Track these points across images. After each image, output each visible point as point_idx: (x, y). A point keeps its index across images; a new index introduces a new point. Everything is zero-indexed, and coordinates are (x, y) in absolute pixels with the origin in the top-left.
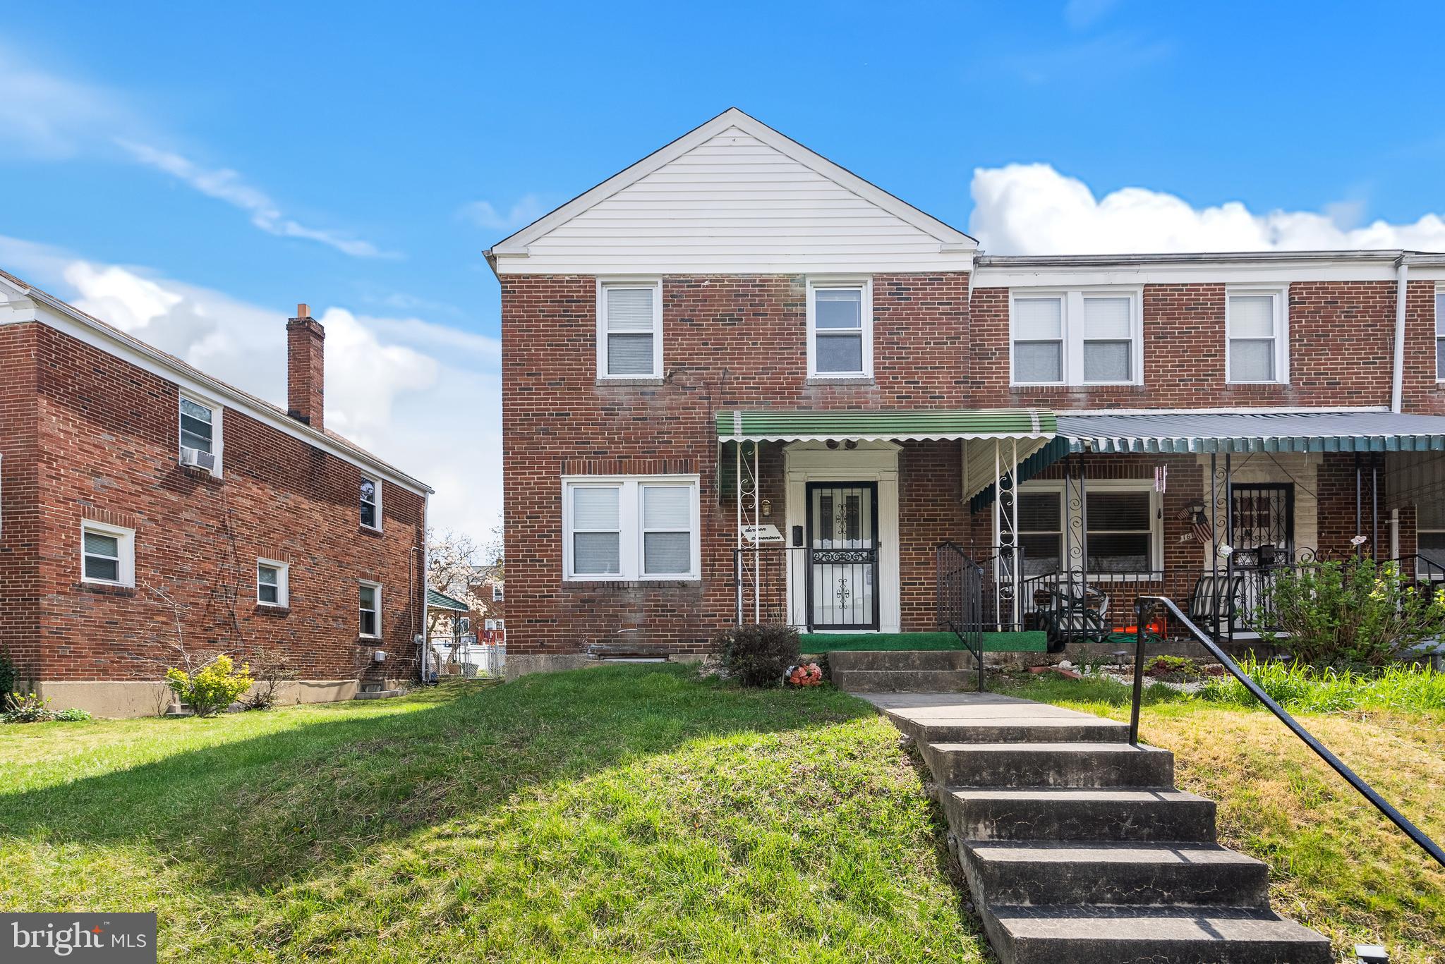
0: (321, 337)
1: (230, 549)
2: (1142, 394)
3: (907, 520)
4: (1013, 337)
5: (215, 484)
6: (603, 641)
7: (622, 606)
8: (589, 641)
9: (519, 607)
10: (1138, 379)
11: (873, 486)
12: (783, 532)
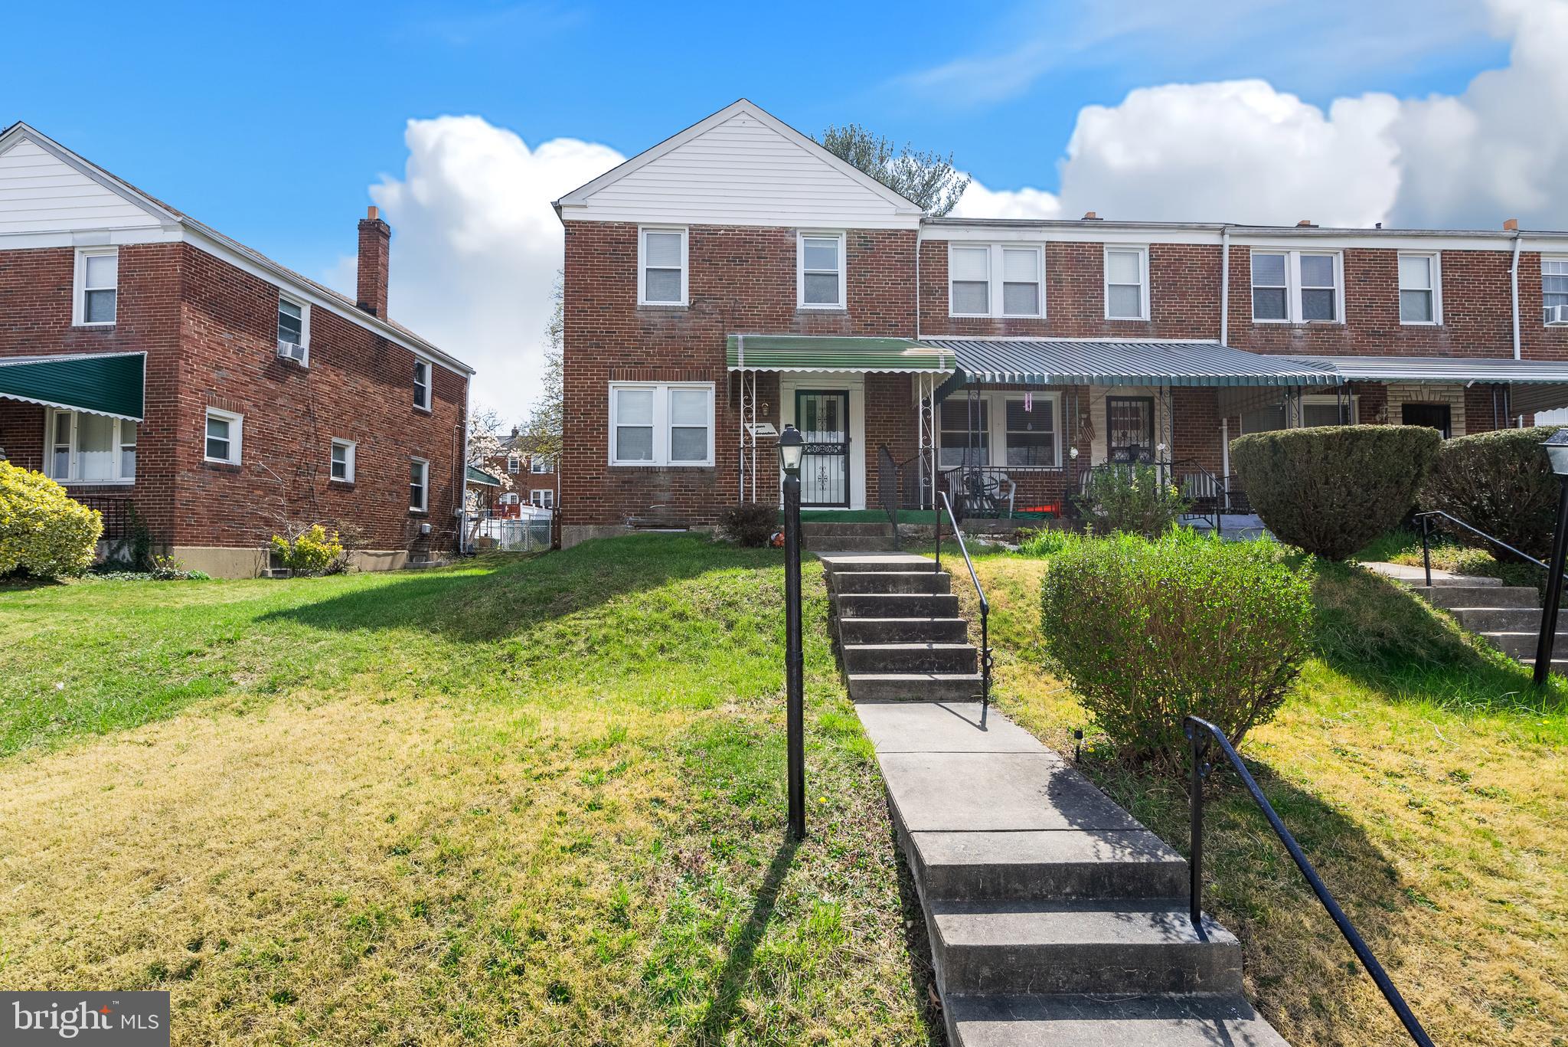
0: (387, 236)
1: (312, 430)
2: (1045, 325)
3: (870, 421)
4: (951, 279)
5: (302, 372)
6: (639, 515)
7: (654, 486)
8: (628, 514)
10: (1043, 314)
11: (845, 394)
12: (777, 429)
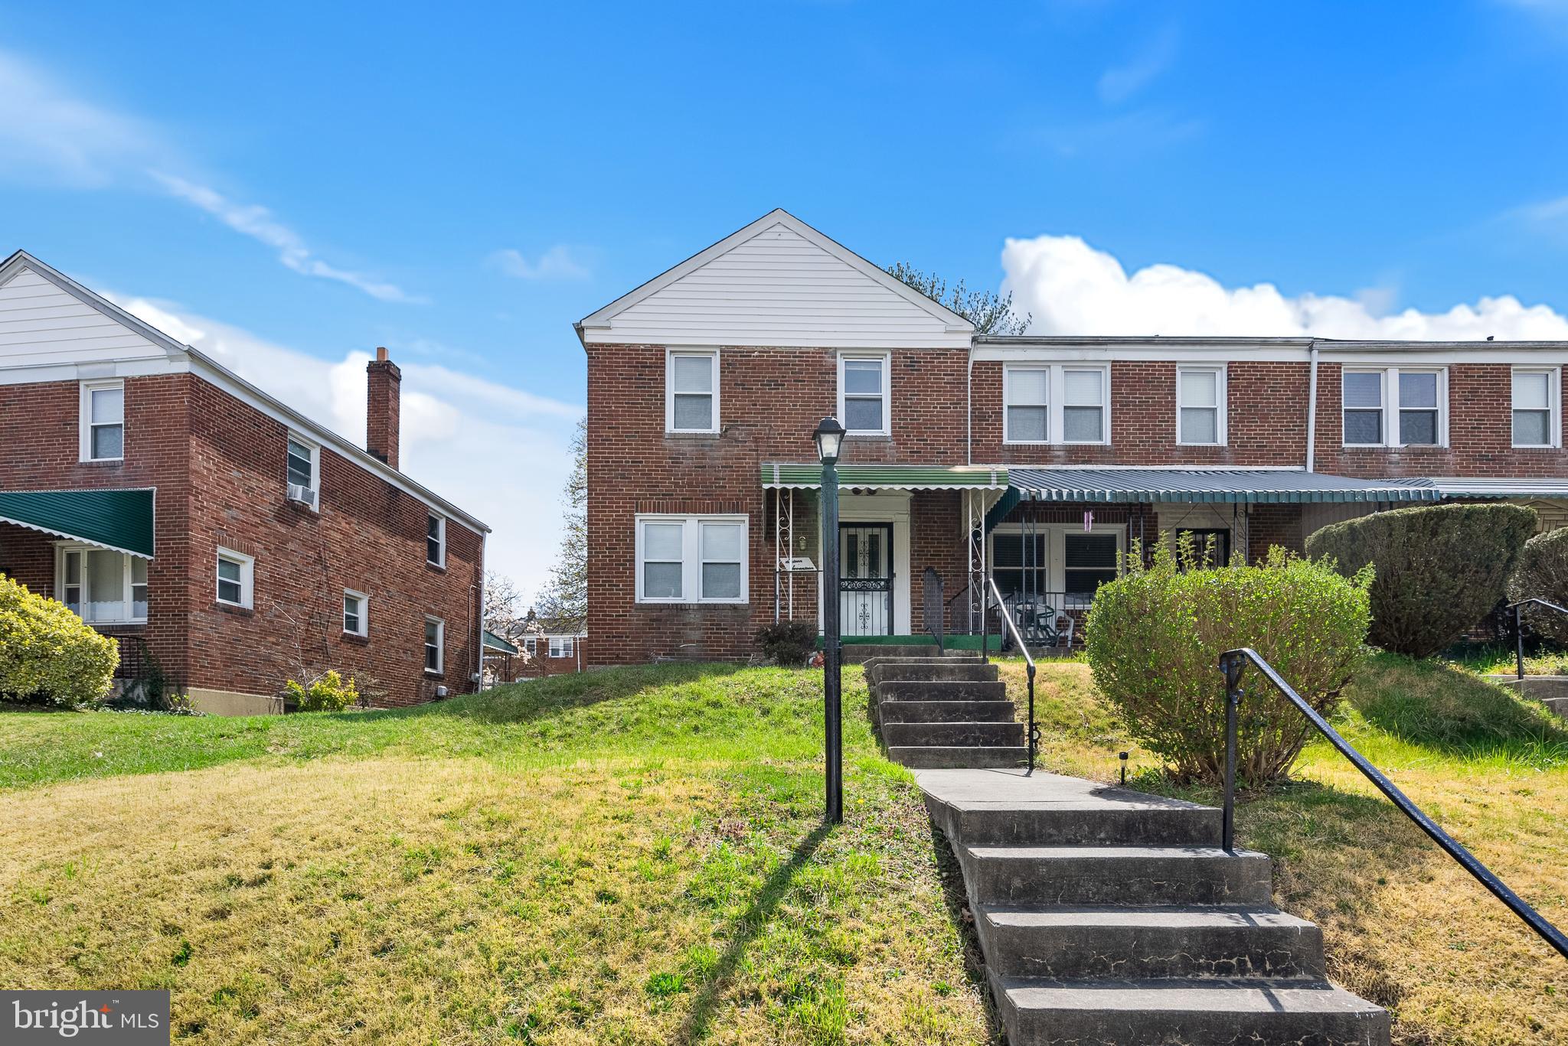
1: (324, 579)
2: (1109, 452)
3: (916, 555)
4: (1006, 402)
5: (313, 517)
6: (668, 654)
7: (683, 625)
8: (656, 654)
9: (599, 624)
10: (1107, 440)
11: (889, 526)
12: (816, 563)
